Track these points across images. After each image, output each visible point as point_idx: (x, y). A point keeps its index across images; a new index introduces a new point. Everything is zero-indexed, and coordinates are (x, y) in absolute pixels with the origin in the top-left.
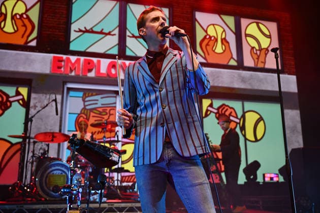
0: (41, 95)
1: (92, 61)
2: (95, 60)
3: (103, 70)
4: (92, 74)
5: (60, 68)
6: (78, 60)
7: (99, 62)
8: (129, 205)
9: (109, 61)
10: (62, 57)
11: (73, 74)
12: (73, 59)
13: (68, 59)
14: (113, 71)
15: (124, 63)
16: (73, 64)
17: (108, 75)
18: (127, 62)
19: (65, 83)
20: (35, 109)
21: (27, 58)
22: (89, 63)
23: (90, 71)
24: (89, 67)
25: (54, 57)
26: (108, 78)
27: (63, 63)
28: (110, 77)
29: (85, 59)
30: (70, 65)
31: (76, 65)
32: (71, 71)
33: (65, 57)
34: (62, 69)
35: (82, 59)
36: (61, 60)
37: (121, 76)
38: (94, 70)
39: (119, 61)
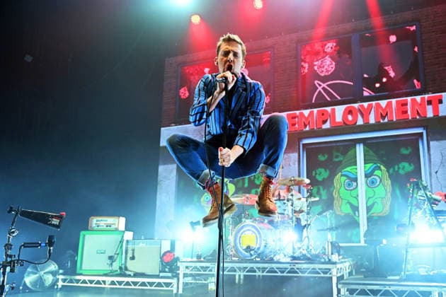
1: (327, 111)
2: (329, 109)
3: (339, 118)
4: (327, 126)
5: (294, 125)
6: (311, 113)
7: (333, 111)
10: (296, 114)
11: (307, 129)
12: (306, 112)
13: (302, 114)
14: (350, 118)
15: (362, 106)
16: (307, 119)
17: (344, 123)
18: (366, 104)
19: (300, 139)
22: (323, 114)
23: (324, 122)
24: (323, 118)
25: (288, 115)
26: (345, 126)
27: (297, 119)
28: (346, 124)
29: (318, 111)
30: (303, 120)
31: (310, 119)
32: (305, 126)
33: (298, 112)
34: (297, 126)
35: (315, 110)
36: (294, 117)
37: (360, 122)
38: (329, 121)
39: (356, 105)
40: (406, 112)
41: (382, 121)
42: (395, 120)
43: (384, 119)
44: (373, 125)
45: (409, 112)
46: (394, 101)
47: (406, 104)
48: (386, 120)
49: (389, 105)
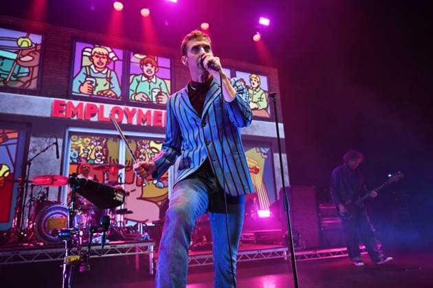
0: (41, 139)
1: (96, 106)
2: (98, 105)
3: (107, 115)
4: (95, 119)
5: (61, 112)
6: (80, 105)
7: (102, 107)
8: (132, 245)
9: (112, 106)
10: (64, 102)
11: (75, 118)
12: (76, 103)
13: (71, 104)
14: (116, 116)
15: (127, 109)
16: (75, 109)
17: (111, 119)
18: (131, 108)
19: (68, 126)
20: (34, 153)
21: (27, 102)
22: (92, 108)
23: (93, 115)
24: (92, 111)
25: (55, 101)
26: (110, 122)
27: (65, 107)
28: (112, 121)
29: (88, 104)
30: (72, 109)
31: (79, 110)
32: (73, 116)
33: (67, 101)
34: (64, 113)
35: (85, 103)
36: (63, 104)
37: (125, 121)
38: (97, 115)
39: (123, 107)
40: (161, 121)
41: (142, 124)
42: (152, 125)
43: (144, 123)
44: (134, 126)
45: (163, 122)
46: (153, 111)
47: (161, 115)
48: (145, 124)
49: (149, 113)
